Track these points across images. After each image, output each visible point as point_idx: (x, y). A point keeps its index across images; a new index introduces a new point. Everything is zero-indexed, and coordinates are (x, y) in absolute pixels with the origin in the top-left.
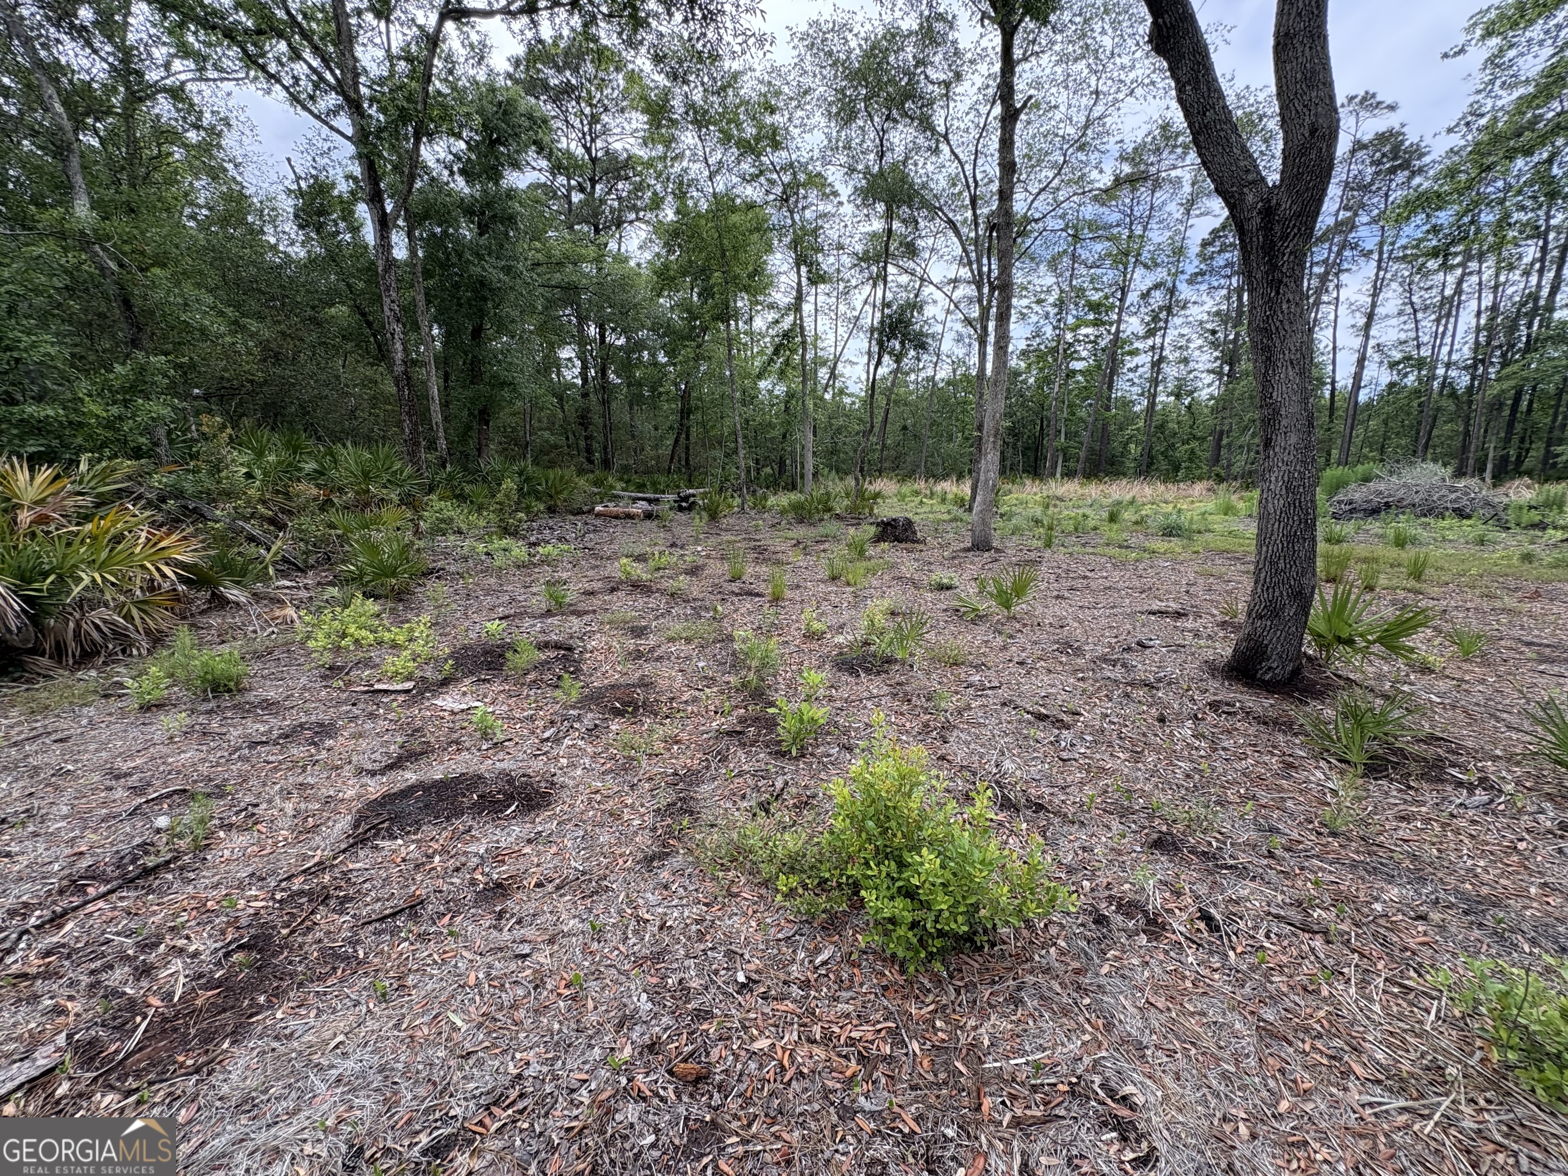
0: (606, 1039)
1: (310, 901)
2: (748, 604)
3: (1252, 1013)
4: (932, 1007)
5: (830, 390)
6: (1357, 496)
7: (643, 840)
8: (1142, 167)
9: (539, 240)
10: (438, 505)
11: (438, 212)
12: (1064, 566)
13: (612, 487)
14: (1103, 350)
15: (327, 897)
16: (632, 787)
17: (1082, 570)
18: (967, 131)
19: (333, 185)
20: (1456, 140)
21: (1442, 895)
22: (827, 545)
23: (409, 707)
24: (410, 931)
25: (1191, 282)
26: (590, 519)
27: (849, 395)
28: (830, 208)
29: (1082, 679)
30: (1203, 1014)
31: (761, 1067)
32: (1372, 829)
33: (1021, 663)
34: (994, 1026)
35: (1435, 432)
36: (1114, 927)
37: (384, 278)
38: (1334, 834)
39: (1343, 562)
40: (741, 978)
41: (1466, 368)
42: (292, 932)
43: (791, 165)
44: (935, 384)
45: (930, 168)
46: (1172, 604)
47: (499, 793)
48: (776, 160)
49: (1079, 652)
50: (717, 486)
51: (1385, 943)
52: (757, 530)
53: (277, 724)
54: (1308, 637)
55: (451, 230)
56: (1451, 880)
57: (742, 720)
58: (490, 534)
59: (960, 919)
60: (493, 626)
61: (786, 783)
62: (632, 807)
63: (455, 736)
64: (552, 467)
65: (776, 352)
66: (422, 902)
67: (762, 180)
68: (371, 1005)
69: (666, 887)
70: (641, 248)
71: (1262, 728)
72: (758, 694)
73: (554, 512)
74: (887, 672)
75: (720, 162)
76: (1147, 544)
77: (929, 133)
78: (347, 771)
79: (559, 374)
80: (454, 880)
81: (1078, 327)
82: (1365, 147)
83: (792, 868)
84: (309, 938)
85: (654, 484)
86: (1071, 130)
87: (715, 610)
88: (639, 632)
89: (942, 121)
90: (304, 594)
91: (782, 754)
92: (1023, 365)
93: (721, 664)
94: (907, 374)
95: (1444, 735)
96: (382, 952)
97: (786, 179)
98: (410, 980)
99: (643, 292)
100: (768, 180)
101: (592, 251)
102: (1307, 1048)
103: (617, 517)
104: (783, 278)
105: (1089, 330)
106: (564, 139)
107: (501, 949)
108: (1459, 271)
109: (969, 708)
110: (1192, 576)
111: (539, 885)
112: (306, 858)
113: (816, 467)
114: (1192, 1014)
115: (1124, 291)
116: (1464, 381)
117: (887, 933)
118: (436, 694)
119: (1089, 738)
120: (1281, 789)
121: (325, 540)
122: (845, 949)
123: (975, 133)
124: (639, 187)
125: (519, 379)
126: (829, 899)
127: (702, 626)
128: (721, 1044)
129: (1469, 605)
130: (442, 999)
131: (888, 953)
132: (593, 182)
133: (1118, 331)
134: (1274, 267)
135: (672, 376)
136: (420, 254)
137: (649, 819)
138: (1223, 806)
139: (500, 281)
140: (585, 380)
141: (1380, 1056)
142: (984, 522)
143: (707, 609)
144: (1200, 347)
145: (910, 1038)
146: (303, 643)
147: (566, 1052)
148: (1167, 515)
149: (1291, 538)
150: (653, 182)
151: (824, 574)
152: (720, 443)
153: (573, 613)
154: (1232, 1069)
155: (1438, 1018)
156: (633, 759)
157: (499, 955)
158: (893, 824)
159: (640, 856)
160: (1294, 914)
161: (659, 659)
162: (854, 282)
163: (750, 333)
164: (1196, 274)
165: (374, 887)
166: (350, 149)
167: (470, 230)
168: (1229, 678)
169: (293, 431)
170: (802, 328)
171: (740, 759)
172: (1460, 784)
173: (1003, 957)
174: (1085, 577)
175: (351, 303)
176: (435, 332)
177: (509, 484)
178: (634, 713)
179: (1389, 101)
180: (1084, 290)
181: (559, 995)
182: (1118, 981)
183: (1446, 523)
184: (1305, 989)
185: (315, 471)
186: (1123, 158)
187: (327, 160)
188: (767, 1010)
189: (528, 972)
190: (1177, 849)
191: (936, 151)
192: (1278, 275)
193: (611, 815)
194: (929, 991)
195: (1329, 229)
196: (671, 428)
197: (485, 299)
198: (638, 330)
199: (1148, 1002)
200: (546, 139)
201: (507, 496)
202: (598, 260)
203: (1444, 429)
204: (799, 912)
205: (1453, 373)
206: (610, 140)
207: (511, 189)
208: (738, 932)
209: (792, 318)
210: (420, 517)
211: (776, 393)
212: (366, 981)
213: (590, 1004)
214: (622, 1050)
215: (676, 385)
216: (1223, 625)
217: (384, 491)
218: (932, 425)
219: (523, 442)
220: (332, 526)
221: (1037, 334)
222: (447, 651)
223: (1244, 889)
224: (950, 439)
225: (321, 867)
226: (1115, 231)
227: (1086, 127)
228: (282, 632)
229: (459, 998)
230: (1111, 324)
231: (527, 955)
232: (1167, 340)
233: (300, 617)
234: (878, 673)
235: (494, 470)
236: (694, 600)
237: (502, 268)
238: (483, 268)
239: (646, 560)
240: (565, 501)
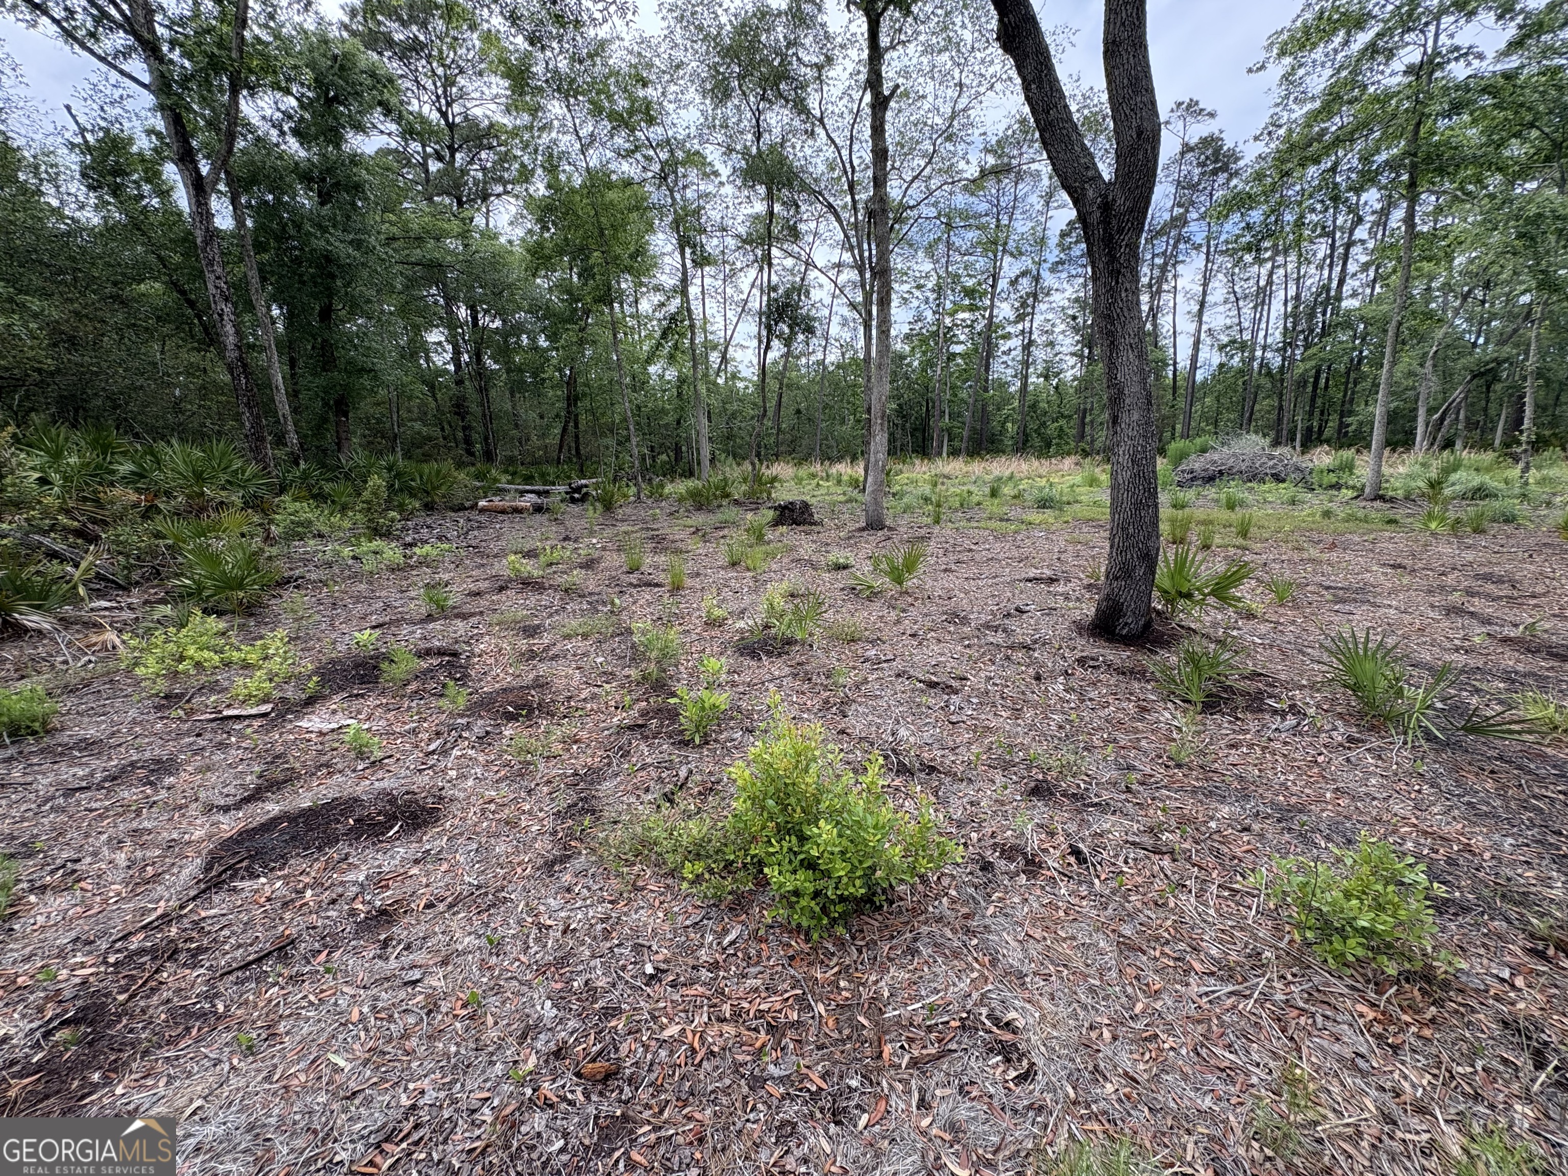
0: (509, 1053)
1: (154, 959)
2: (647, 595)
3: (1114, 931)
4: (836, 969)
5: (722, 374)
6: (1197, 466)
7: (543, 845)
8: (1006, 160)
9: (392, 211)
10: (292, 507)
11: (268, 177)
12: (952, 541)
13: (496, 480)
14: (979, 334)
15: (176, 951)
16: (529, 792)
17: (967, 544)
18: (841, 115)
19: (131, 140)
20: (1260, 148)
21: (1261, 808)
22: (726, 532)
23: (268, 732)
24: (280, 975)
25: (1053, 270)
26: (474, 515)
27: (741, 379)
28: (711, 188)
29: (969, 646)
30: (1074, 938)
31: (671, 1053)
32: (1210, 758)
33: (913, 636)
34: (893, 978)
35: (1257, 407)
36: (998, 872)
37: (204, 250)
38: (1179, 766)
39: (1185, 525)
40: (649, 969)
41: (1278, 350)
42: (131, 997)
43: (668, 141)
44: (825, 368)
45: (808, 151)
46: (1046, 571)
47: (379, 814)
48: (651, 136)
49: (965, 621)
50: (611, 476)
51: (1218, 855)
52: (655, 519)
53: (99, 767)
54: (1156, 593)
55: (286, 198)
56: (1269, 794)
57: (644, 714)
58: (357, 537)
59: (858, 883)
60: (365, 636)
61: (691, 772)
62: (530, 812)
63: (326, 758)
64: (426, 461)
65: (664, 335)
66: (292, 942)
67: (638, 156)
68: (235, 1062)
69: (569, 890)
70: (511, 223)
71: (1121, 678)
72: (660, 686)
73: (432, 509)
74: (787, 653)
75: (592, 135)
76: (1024, 517)
77: (803, 117)
78: (194, 809)
79: (428, 359)
80: (330, 913)
81: (956, 312)
82: (1191, 149)
83: (698, 855)
84: (155, 1000)
85: (543, 475)
86: (937, 120)
87: (613, 603)
88: (531, 631)
89: (816, 105)
90: (127, 615)
91: (686, 744)
92: (907, 348)
93: (620, 658)
94: (798, 358)
95: (1263, 671)
96: (246, 1002)
97: (664, 155)
98: (282, 1028)
99: (516, 273)
100: (644, 156)
101: (455, 226)
102: (1158, 954)
103: (503, 512)
104: (667, 259)
105: (966, 315)
106: (415, 102)
107: (387, 979)
108: (1269, 265)
109: (866, 681)
110: (1062, 544)
111: (427, 907)
112: (145, 912)
113: (713, 454)
114: (1064, 940)
115: (995, 277)
116: (1276, 361)
117: (791, 906)
118: (299, 715)
119: (975, 700)
120: (1136, 731)
121: (153, 552)
122: (752, 926)
123: (849, 118)
124: (505, 158)
125: (380, 365)
126: (735, 881)
127: (600, 620)
128: (630, 1038)
129: (1284, 557)
130: (321, 1041)
131: (794, 924)
132: (453, 151)
133: (991, 316)
134: (1113, 259)
135: (554, 362)
136: (249, 223)
137: (549, 824)
138: (1089, 751)
139: (349, 256)
140: (458, 366)
141: (1214, 952)
142: (876, 502)
143: (604, 604)
144: (1063, 332)
145: (816, 1002)
146: (129, 671)
147: (465, 1073)
148: (1041, 489)
149: (1138, 506)
150: (519, 153)
151: (723, 560)
152: (612, 431)
153: (457, 616)
154: (1098, 983)
155: (1258, 912)
156: (529, 763)
157: (386, 985)
158: (793, 800)
159: (540, 861)
160: (1147, 840)
161: (555, 657)
162: (739, 265)
163: (636, 316)
164: (1057, 263)
165: (233, 933)
166: (148, 99)
167: (310, 198)
168: (1093, 635)
169: (99, 427)
170: (689, 310)
171: (643, 752)
172: (1275, 712)
173: (901, 912)
174: (970, 550)
175: (165, 278)
176: (275, 312)
177: (376, 481)
178: (528, 716)
179: (1209, 110)
180: (959, 276)
181: (456, 1016)
182: (1001, 919)
183: (1266, 487)
184: (1156, 904)
185: (133, 473)
186: (987, 151)
187: (118, 111)
188: (676, 997)
189: (420, 998)
190: (1052, 794)
191: (812, 134)
192: (1116, 266)
193: (507, 823)
194: (833, 954)
195: (1165, 225)
196: (557, 416)
197: (333, 277)
198: (515, 312)
199: (1027, 935)
200: (394, 101)
201: (374, 493)
202: (464, 235)
203: (1264, 404)
204: (706, 897)
205: (1269, 355)
206: (469, 105)
207: (355, 155)
208: (645, 925)
209: (678, 300)
210: (271, 521)
211: (667, 377)
212: (227, 1037)
213: (490, 1020)
214: (525, 1061)
215: (560, 370)
216: (1089, 587)
217: (223, 493)
218: (825, 408)
219: (390, 434)
220: (158, 535)
221: (919, 319)
222: (310, 666)
223: (1107, 822)
224: (843, 422)
225: (166, 919)
226: (984, 220)
227: (952, 118)
228: (102, 660)
229: (341, 1037)
230: (985, 309)
231: (418, 981)
232: (1035, 325)
233: (124, 642)
234: (780, 655)
235: (358, 466)
236: (590, 594)
237: (351, 242)
238: (328, 242)
239: (536, 556)
240: (444, 496)
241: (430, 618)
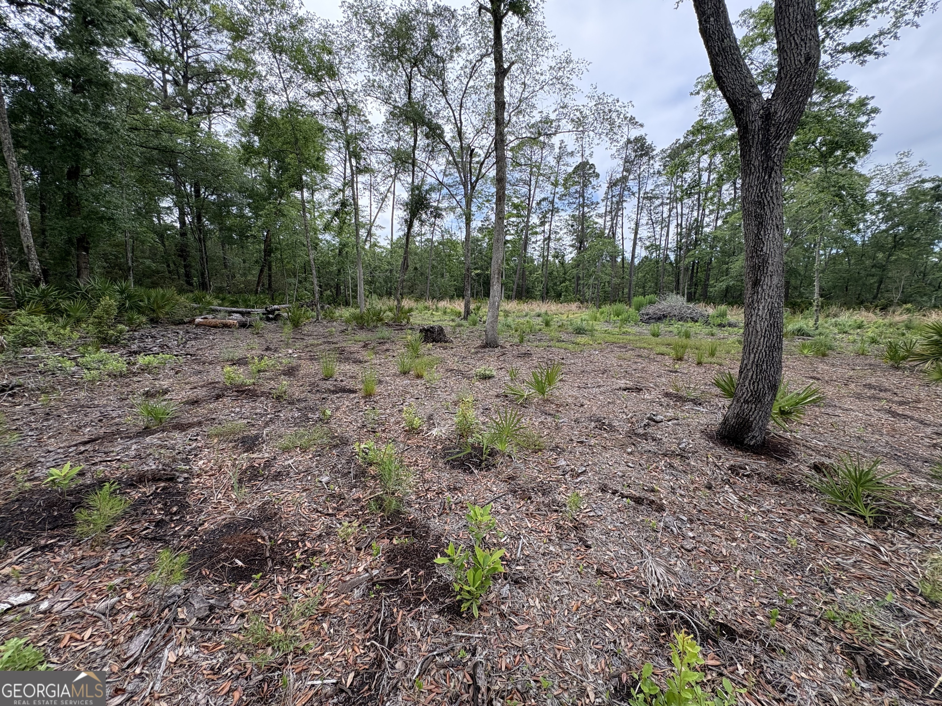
5: (368, 243)
10: (27, 319)
13: (210, 303)
14: (521, 231)
22: (387, 346)
26: (191, 328)
27: (380, 247)
29: (631, 453)
43: (343, 92)
44: (432, 244)
48: (332, 86)
49: (612, 428)
50: (295, 303)
52: (332, 335)
58: (85, 345)
64: (154, 288)
65: (337, 214)
67: (323, 97)
73: (157, 322)
74: (494, 466)
75: (291, 78)
79: (160, 219)
81: (509, 217)
82: (631, 142)
85: (245, 301)
88: (250, 443)
91: (457, 612)
92: (480, 236)
93: (344, 475)
94: (415, 236)
99: (231, 163)
100: (327, 98)
101: (186, 126)
103: (215, 327)
105: (514, 219)
115: (529, 199)
119: (683, 518)
125: (119, 214)
127: (313, 430)
132: (186, 80)
133: (528, 221)
139: (96, 133)
140: (183, 223)
142: (493, 329)
151: (395, 369)
152: (294, 274)
153: (175, 427)
156: (272, 668)
161: (278, 476)
163: (312, 203)
177: (106, 301)
179: (640, 122)
183: (689, 324)
191: (437, 99)
192: (770, 163)
196: (257, 262)
197: (81, 147)
201: (106, 310)
202: (192, 134)
205: (669, 253)
206: (200, 52)
211: (333, 243)
218: (432, 267)
219: (125, 267)
221: (487, 219)
224: (442, 276)
227: (521, 101)
230: (524, 217)
234: (488, 468)
235: (94, 289)
236: (298, 400)
237: (99, 124)
238: (77, 121)
239: (246, 364)
240: (167, 314)
241: (147, 431)
